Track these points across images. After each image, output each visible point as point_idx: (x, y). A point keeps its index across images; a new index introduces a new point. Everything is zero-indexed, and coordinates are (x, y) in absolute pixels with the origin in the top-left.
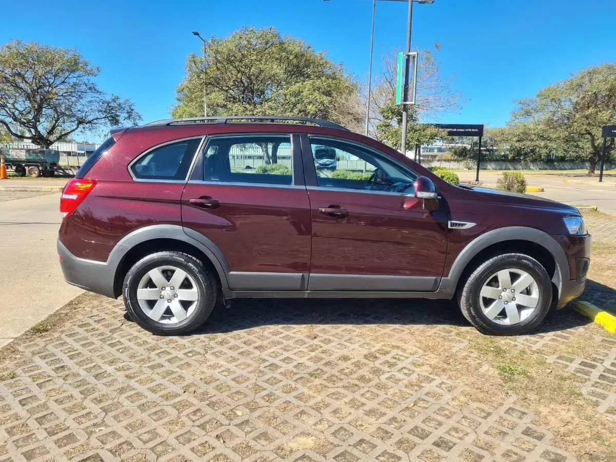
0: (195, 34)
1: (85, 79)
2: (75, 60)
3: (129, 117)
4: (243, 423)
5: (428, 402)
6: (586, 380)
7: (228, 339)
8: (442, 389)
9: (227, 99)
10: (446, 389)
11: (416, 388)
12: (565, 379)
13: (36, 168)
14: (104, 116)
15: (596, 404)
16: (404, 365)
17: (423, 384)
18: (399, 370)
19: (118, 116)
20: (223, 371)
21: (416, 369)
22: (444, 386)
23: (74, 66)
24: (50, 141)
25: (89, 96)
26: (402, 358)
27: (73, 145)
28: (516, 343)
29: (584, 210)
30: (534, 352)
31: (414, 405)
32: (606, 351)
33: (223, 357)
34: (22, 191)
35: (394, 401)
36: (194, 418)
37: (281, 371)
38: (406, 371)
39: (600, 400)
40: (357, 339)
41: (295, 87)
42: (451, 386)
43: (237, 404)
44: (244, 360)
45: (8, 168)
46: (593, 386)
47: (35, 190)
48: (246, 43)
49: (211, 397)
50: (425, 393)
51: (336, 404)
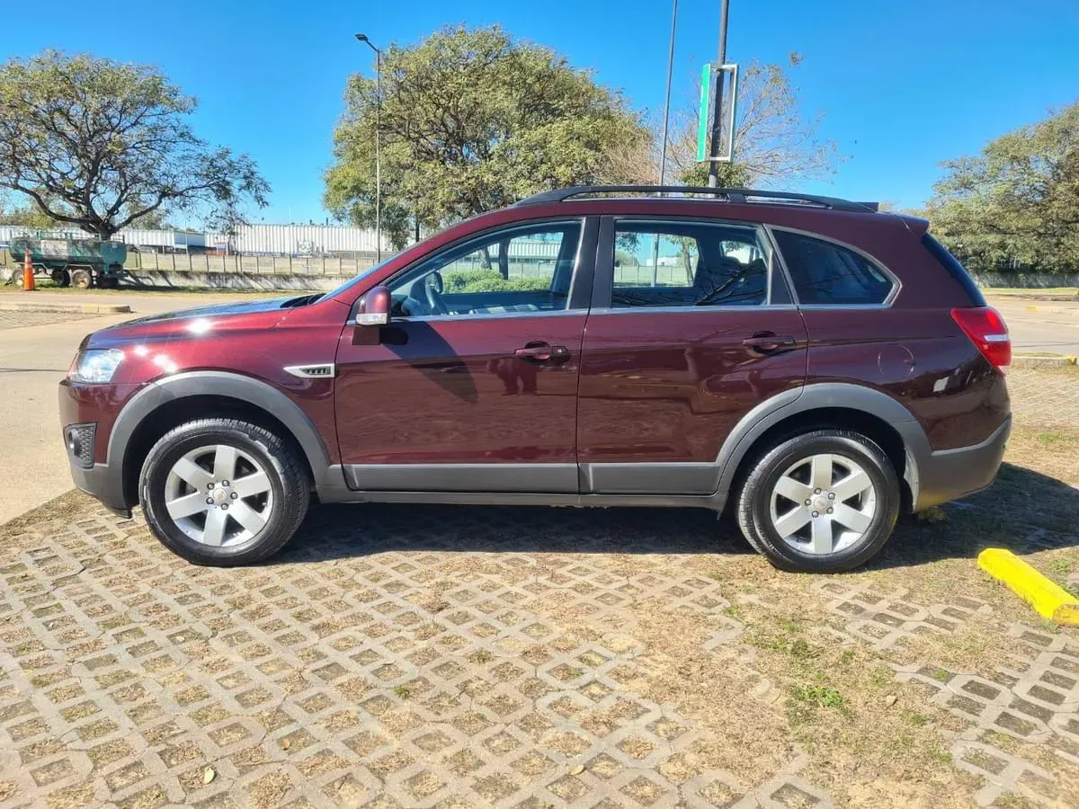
0: (360, 39)
1: (172, 117)
2: (154, 85)
3: (249, 185)
4: (212, 799)
5: (617, 763)
6: (968, 724)
7: (271, 606)
8: (658, 734)
9: (417, 154)
10: (666, 734)
11: (603, 728)
12: (920, 721)
13: (86, 273)
14: (205, 183)
15: (977, 784)
16: (597, 676)
17: (619, 722)
18: (581, 688)
19: (228, 183)
20: (228, 677)
21: (618, 686)
22: (662, 727)
23: (153, 95)
24: (112, 226)
25: (180, 148)
26: (597, 660)
27: (168, 234)
28: (842, 635)
29: (1051, 363)
30: (874, 655)
31: (585, 769)
32: (1026, 659)
33: (241, 646)
34: (47, 311)
35: (547, 759)
36: (118, 781)
37: (342, 681)
38: (595, 690)
39: (987, 774)
40: (524, 613)
41: (536, 134)
42: (677, 728)
43: (219, 753)
44: (280, 654)
45: (38, 272)
46: (980, 739)
47: (71, 310)
48: (449, 53)
49: (175, 735)
50: (618, 741)
51: (425, 760)
